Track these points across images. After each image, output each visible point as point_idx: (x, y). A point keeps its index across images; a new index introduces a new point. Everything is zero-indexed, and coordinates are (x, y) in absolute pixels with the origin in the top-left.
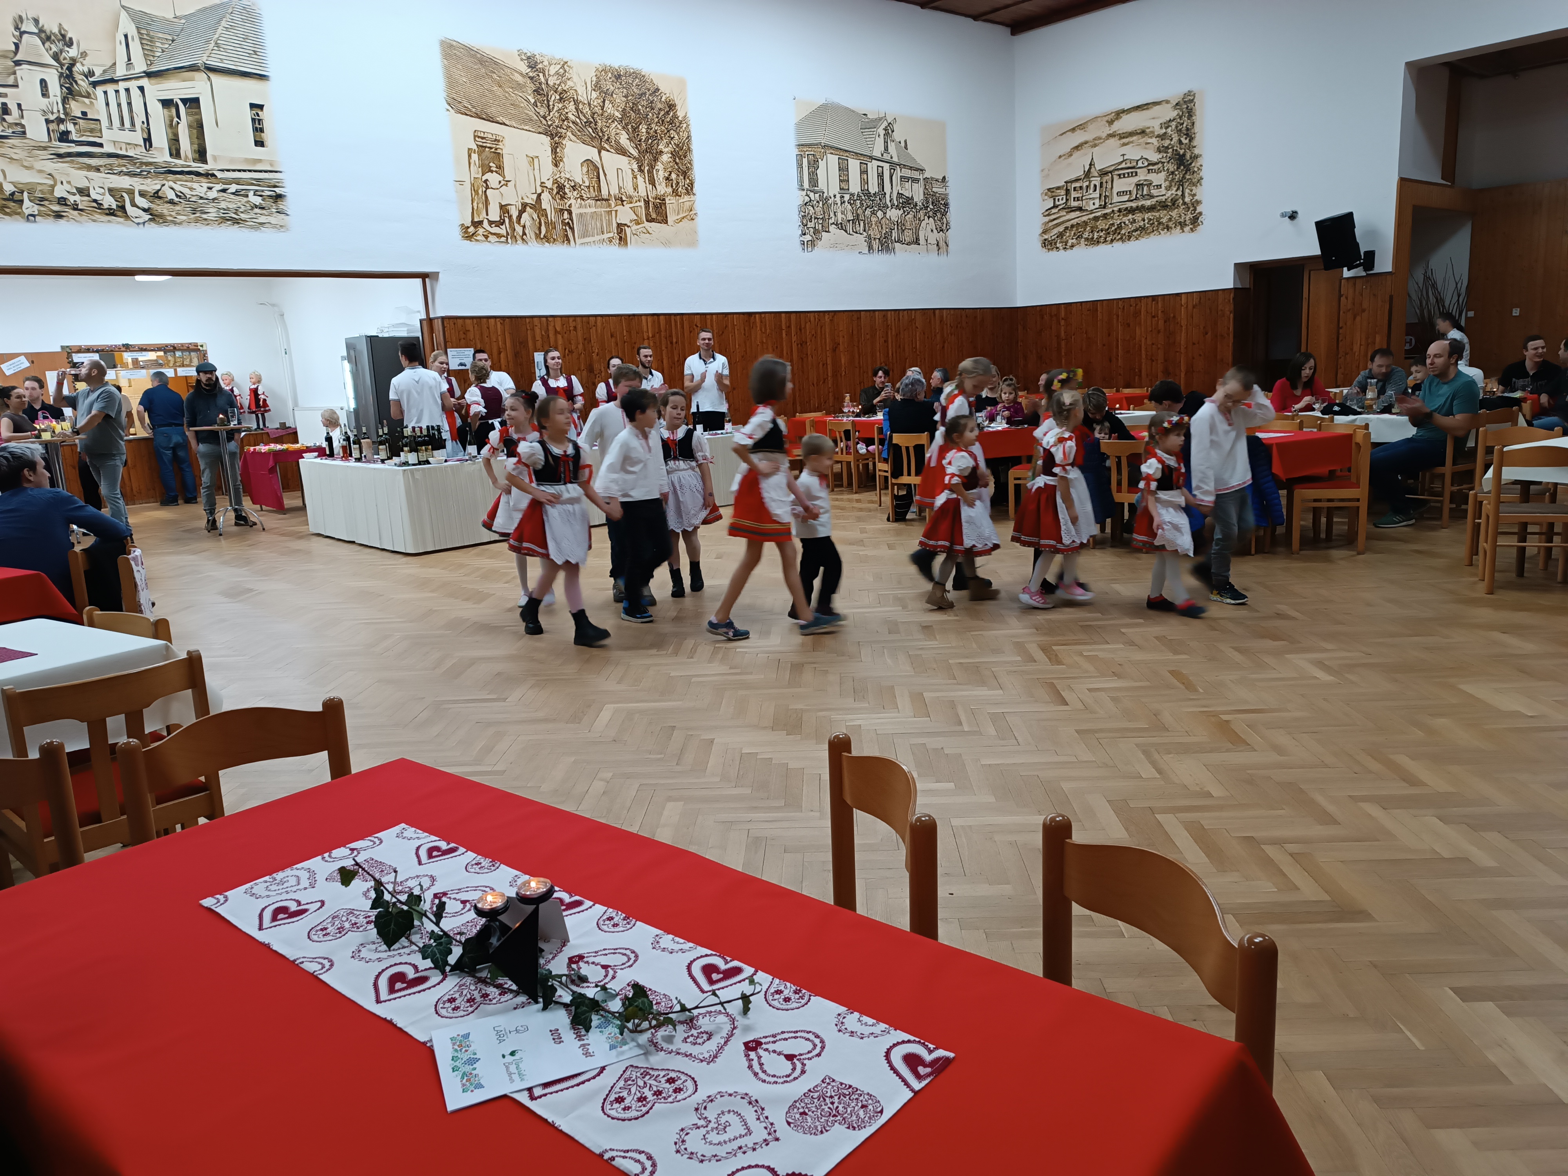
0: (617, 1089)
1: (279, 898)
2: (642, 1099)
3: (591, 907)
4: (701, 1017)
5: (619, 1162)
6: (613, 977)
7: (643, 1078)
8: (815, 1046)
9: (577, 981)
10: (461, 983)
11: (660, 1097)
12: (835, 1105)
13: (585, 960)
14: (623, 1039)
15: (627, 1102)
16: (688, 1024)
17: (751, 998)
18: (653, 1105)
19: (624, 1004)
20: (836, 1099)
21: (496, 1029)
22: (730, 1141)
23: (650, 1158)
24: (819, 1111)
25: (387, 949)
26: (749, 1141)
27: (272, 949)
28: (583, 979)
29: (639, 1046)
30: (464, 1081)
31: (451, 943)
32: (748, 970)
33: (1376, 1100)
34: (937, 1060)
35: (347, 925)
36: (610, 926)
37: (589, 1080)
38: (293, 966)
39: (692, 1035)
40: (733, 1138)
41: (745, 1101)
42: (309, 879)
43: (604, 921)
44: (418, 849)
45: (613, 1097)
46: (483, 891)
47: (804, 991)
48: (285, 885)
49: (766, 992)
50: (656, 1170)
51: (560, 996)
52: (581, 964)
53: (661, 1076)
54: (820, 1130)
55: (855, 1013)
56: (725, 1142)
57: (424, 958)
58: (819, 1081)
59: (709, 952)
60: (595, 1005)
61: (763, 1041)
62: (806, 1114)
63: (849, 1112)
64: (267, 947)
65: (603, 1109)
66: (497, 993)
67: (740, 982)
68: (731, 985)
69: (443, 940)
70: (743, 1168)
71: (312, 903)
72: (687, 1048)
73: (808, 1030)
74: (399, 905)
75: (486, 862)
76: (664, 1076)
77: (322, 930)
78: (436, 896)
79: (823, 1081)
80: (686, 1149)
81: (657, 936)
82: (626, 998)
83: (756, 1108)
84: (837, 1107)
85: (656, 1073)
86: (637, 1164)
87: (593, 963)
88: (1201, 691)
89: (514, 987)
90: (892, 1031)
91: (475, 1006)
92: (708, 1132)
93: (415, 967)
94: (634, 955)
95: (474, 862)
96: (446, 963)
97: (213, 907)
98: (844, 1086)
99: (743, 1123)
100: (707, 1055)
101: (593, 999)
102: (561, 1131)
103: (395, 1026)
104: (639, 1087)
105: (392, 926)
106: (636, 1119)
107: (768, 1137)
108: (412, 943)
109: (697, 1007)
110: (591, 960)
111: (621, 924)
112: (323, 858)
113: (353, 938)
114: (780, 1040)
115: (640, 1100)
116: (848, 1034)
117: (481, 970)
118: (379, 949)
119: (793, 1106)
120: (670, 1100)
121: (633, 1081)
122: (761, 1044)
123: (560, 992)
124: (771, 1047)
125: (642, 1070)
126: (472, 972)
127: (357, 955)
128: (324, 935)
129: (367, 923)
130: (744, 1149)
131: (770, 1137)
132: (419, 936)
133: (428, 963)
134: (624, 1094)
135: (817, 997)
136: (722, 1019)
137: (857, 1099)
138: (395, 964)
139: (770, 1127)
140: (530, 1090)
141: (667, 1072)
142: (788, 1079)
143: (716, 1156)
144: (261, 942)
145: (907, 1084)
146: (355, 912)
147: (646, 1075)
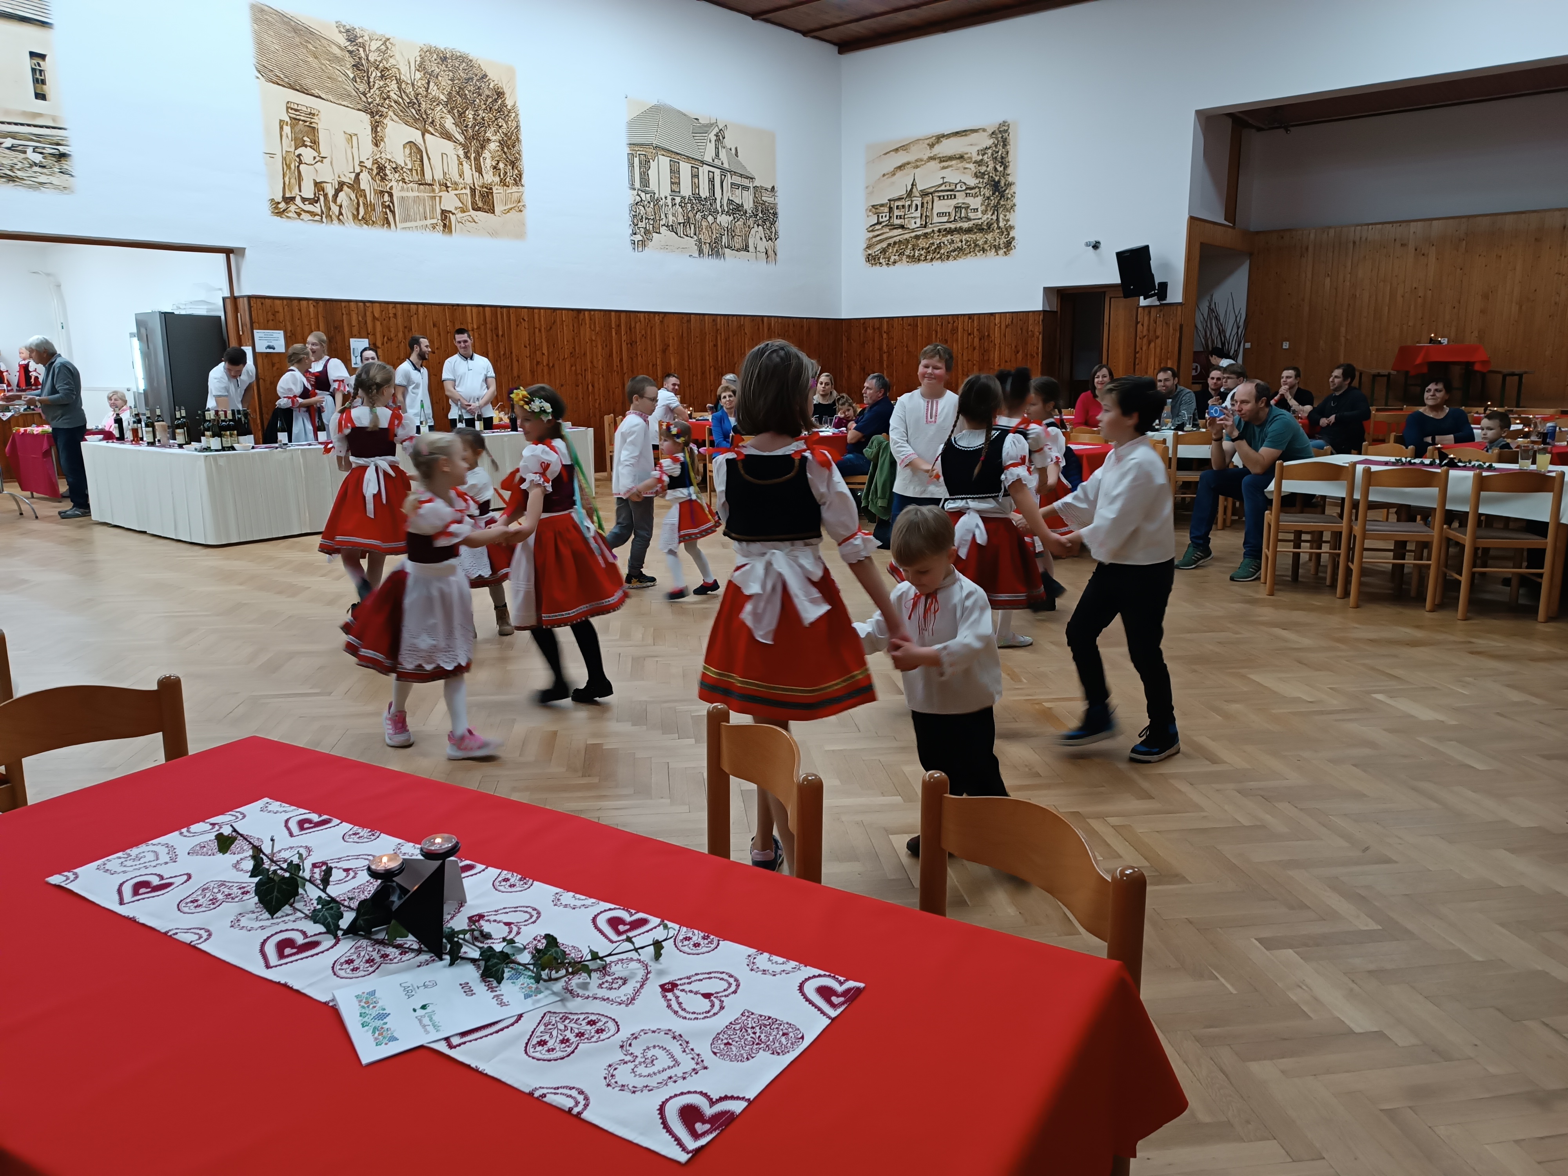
0: (538, 1034)
1: (138, 873)
2: (565, 1041)
3: (483, 870)
4: (613, 964)
5: (550, 1098)
6: (518, 933)
7: (563, 1022)
8: (730, 985)
9: (480, 938)
10: (356, 945)
11: (582, 1038)
12: (758, 1035)
13: (486, 918)
14: (537, 988)
15: (550, 1044)
16: (601, 971)
17: (663, 943)
18: (578, 1045)
19: (532, 958)
20: (757, 1030)
21: (403, 985)
22: (659, 1072)
23: (581, 1092)
24: (743, 1040)
25: (269, 917)
26: (678, 1071)
27: (138, 922)
28: (488, 936)
29: (554, 993)
30: (376, 1035)
31: (340, 908)
32: (654, 921)
33: (1198, 1039)
34: (849, 990)
35: (220, 896)
36: (507, 886)
37: (507, 1027)
38: (166, 938)
39: (607, 981)
40: (661, 1069)
41: (669, 1037)
42: (168, 853)
43: (500, 882)
44: (287, 821)
45: (534, 1041)
46: (365, 859)
47: (712, 937)
48: (142, 861)
49: (675, 939)
50: (589, 1103)
51: (465, 953)
52: (482, 922)
53: (581, 1019)
54: (746, 1057)
55: (765, 954)
56: (655, 1074)
57: (315, 922)
58: (738, 1015)
59: (613, 906)
60: (505, 958)
61: (679, 982)
62: (731, 1044)
63: (771, 1040)
64: (133, 920)
65: (526, 1053)
66: (397, 953)
67: (648, 931)
68: (639, 935)
69: (331, 905)
70: (676, 1095)
71: (176, 876)
72: (601, 993)
73: (722, 970)
74: (279, 872)
75: (364, 832)
76: (584, 1019)
77: (192, 902)
78: (314, 865)
79: (742, 1014)
80: (616, 1082)
81: (557, 894)
82: (536, 949)
83: (680, 1042)
84: (759, 1037)
85: (576, 1017)
86: (570, 1099)
87: (495, 921)
88: (1025, 681)
89: (415, 946)
90: (803, 967)
91: (375, 966)
92: (636, 1066)
93: (304, 933)
94: (535, 912)
95: (351, 833)
96: (338, 928)
97: (63, 884)
98: (763, 1017)
99: (670, 1056)
100: (624, 999)
101: (502, 952)
102: (486, 1074)
103: (291, 988)
104: (561, 1030)
105: (275, 893)
106: (562, 1058)
107: (696, 1067)
108: (295, 909)
109: (610, 955)
110: (492, 918)
111: (517, 885)
112: (181, 833)
113: (230, 909)
114: (695, 981)
115: (562, 1042)
116: (760, 973)
117: (377, 932)
118: (261, 917)
119: (717, 1038)
120: (594, 1039)
121: (554, 1025)
122: (676, 985)
123: (464, 949)
124: (687, 988)
125: (561, 1015)
126: (368, 936)
127: (237, 924)
128: (196, 907)
129: (243, 893)
130: (674, 1078)
131: (698, 1066)
132: (303, 903)
133: (321, 928)
134: (546, 1037)
135: (726, 942)
136: (634, 965)
137: (777, 1028)
138: (281, 931)
139: (697, 1057)
140: (447, 1039)
141: (586, 1015)
142: (707, 1015)
143: (647, 1086)
144: (124, 916)
145: (823, 1012)
146: (227, 884)
147: (565, 1019)
